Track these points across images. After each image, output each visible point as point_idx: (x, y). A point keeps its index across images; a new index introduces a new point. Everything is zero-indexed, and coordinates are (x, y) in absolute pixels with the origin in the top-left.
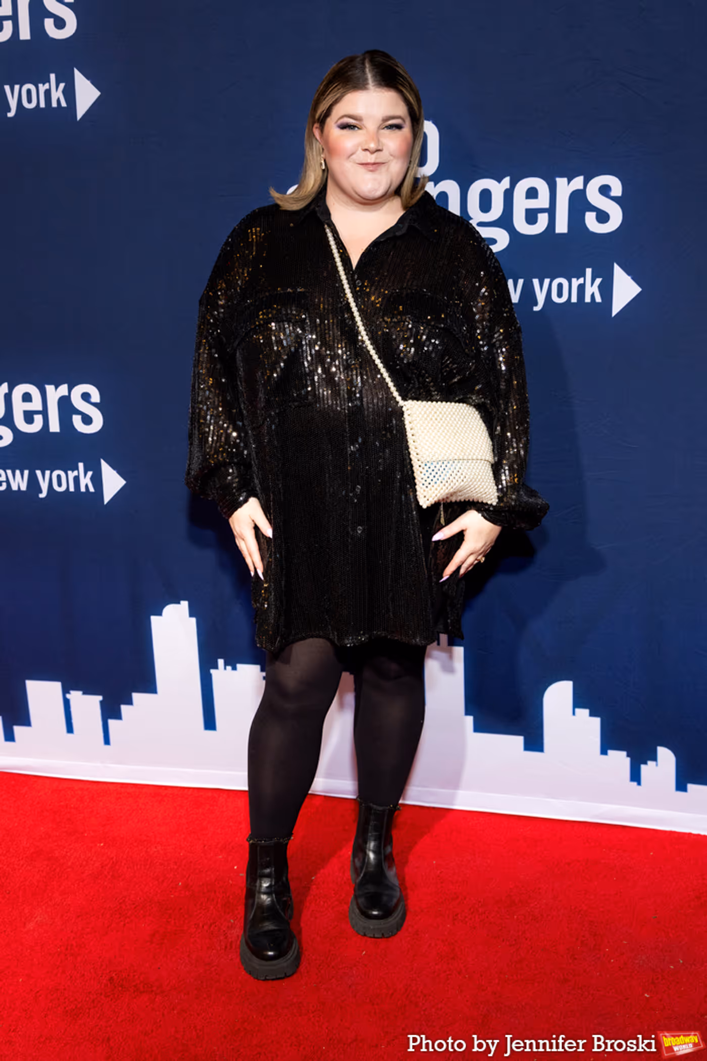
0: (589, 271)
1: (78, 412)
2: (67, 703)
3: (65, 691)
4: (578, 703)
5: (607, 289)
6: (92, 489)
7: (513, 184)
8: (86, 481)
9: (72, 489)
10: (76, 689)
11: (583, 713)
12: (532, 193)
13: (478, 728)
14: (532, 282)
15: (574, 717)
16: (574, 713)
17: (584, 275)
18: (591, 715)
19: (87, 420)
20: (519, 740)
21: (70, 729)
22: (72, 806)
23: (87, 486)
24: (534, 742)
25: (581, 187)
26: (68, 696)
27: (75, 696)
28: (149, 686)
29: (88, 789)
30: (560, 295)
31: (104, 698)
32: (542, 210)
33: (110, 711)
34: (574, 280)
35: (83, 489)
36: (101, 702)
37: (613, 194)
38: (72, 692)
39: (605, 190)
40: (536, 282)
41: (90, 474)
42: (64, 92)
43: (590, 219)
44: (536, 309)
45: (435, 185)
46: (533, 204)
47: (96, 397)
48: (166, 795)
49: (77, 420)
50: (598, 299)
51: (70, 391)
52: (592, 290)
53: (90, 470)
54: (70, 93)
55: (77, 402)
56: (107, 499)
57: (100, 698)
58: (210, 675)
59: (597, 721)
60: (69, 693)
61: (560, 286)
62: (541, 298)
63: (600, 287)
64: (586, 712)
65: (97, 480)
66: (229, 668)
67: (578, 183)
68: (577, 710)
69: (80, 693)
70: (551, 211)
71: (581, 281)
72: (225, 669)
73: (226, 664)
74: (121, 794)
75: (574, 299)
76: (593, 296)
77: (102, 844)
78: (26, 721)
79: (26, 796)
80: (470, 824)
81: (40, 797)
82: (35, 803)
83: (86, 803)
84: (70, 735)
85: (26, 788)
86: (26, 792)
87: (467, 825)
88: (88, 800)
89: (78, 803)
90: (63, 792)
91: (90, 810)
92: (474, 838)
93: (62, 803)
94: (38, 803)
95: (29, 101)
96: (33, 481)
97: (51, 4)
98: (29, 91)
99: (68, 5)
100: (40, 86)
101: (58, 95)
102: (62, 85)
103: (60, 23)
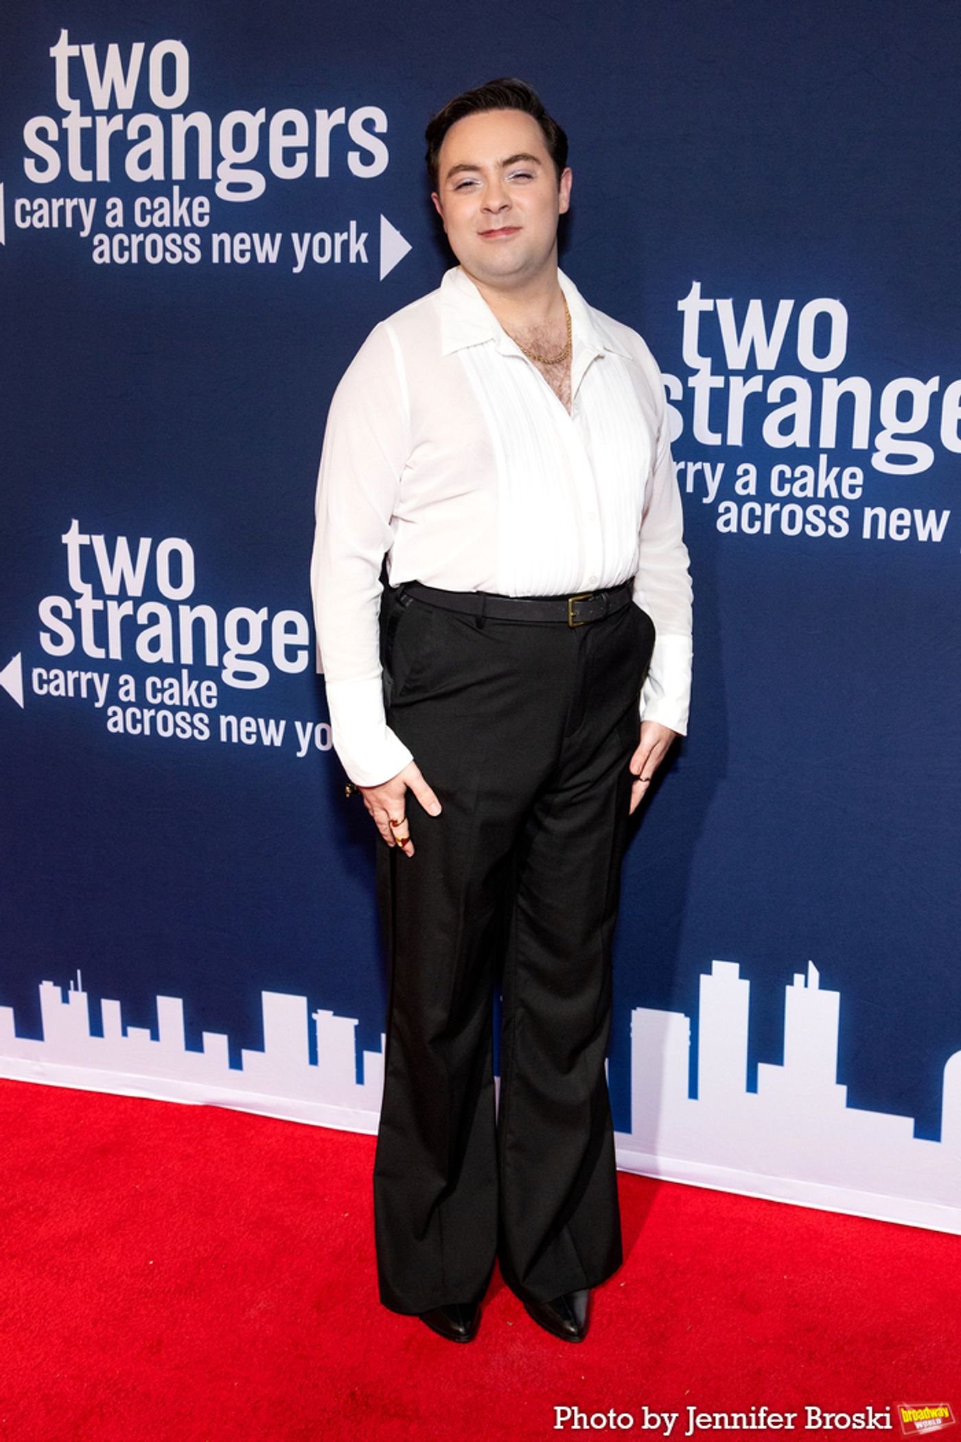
2: (312, 1025)
3: (312, 1009)
10: (325, 1007)
13: (853, 1102)
20: (908, 1123)
21: (314, 1060)
24: (929, 1128)
26: (314, 1016)
27: (324, 1017)
29: (330, 1140)
31: (360, 1022)
33: (368, 1040)
36: (356, 1027)
38: (319, 1011)
42: (365, 244)
45: (839, 383)
54: (373, 246)
57: (356, 1022)
60: (316, 1012)
69: (331, 1013)
77: (346, 1215)
78: (258, 1044)
79: (252, 1142)
80: (835, 1230)
81: (269, 1145)
82: (263, 1153)
83: (328, 1159)
84: (313, 1067)
85: (253, 1132)
86: (252, 1136)
87: (831, 1232)
88: (331, 1155)
89: (319, 1157)
90: (300, 1142)
91: (333, 1167)
92: (839, 1251)
93: (298, 1156)
94: (267, 1153)
95: (322, 254)
96: (291, 735)
97: (358, 134)
98: (322, 242)
99: (379, 136)
100: (337, 235)
101: (358, 247)
102: (364, 236)
103: (367, 158)
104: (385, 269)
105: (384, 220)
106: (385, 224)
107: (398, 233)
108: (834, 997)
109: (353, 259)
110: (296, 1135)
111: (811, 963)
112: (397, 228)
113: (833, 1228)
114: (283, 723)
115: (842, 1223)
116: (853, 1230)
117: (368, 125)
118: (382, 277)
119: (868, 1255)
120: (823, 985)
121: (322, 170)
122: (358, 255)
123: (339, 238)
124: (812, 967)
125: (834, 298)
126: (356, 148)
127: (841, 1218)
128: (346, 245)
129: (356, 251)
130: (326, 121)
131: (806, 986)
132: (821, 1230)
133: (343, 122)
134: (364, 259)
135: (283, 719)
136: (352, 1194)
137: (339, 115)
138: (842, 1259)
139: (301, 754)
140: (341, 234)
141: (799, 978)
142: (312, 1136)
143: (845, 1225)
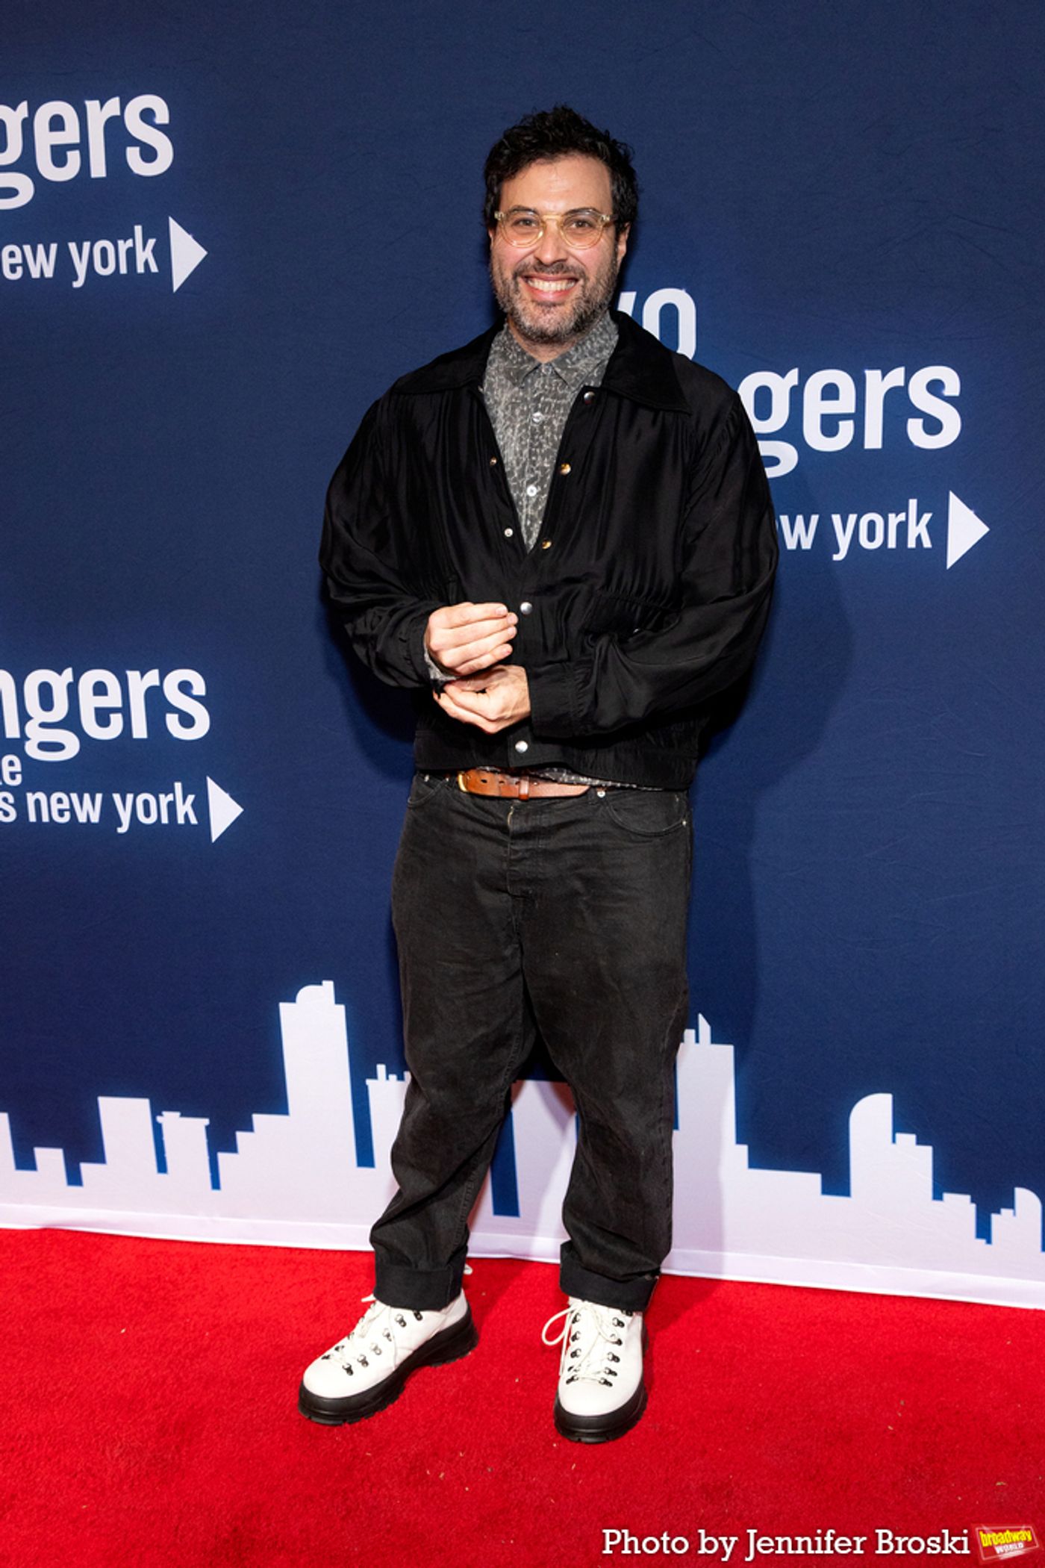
0: (913, 504)
1: (174, 710)
2: (157, 1129)
3: (156, 1111)
4: (900, 1125)
5: (939, 529)
6: (194, 821)
7: (803, 379)
8: (185, 809)
9: (165, 820)
10: (172, 1108)
11: (908, 1139)
12: (830, 392)
13: (755, 1162)
14: (831, 519)
15: (894, 1145)
16: (894, 1141)
17: (906, 510)
18: (919, 1142)
19: (187, 721)
20: (815, 1179)
21: (162, 1167)
22: (167, 1278)
23: (186, 816)
24: (837, 1182)
25: (902, 383)
26: (159, 1119)
27: (170, 1120)
28: (277, 1104)
29: (188, 1254)
30: (871, 537)
31: (211, 1121)
32: (845, 417)
33: (221, 1141)
34: (891, 516)
35: (181, 820)
36: (207, 1128)
37: (947, 392)
38: (165, 1113)
39: (935, 387)
40: (836, 519)
41: (191, 798)
42: (154, 251)
43: (915, 429)
44: (836, 557)
46: (832, 407)
47: (199, 687)
48: (301, 1263)
49: (172, 721)
50: (927, 543)
51: (162, 678)
52: (918, 531)
53: (191, 793)
54: (163, 253)
55: (173, 695)
56: (215, 835)
57: (206, 1121)
58: (366, 1087)
59: (927, 1151)
60: (161, 1115)
61: (872, 525)
62: (844, 541)
63: (929, 526)
64: (912, 1138)
65: (202, 807)
66: (393, 1077)
67: (896, 377)
68: (898, 1136)
69: (178, 1114)
70: (858, 418)
71: (902, 517)
72: (387, 1078)
73: (389, 1072)
74: (236, 1260)
75: (892, 544)
76: (919, 539)
78: (98, 1156)
79: (100, 1265)
80: (744, 1301)
81: (119, 1266)
82: (113, 1275)
83: (187, 1275)
84: (162, 1175)
85: (100, 1253)
86: (99, 1259)
87: (741, 1303)
88: (190, 1270)
89: (176, 1274)
90: (153, 1259)
91: (193, 1284)
92: (751, 1322)
93: (153, 1275)
94: (118, 1275)
95: (105, 264)
96: (108, 811)
97: (135, 126)
98: (104, 251)
99: (161, 128)
100: (120, 243)
101: (145, 256)
102: (151, 242)
103: (149, 154)
104: (179, 278)
105: (172, 223)
106: (174, 227)
107: (190, 237)
108: (728, 1051)
109: (141, 269)
110: (149, 1252)
111: (701, 1017)
112: (189, 232)
113: (742, 1298)
114: (99, 797)
115: (752, 1292)
116: (764, 1298)
117: (147, 116)
118: (175, 288)
119: (782, 1324)
120: (716, 1039)
121: (98, 169)
122: (146, 264)
123: (123, 246)
124: (701, 1019)
125: (680, 288)
126: (135, 142)
127: (750, 1286)
128: (131, 253)
129: (144, 260)
130: (99, 113)
131: (697, 1041)
132: (730, 1301)
133: (118, 113)
134: (154, 269)
135: (99, 792)
136: (216, 1312)
137: (113, 106)
138: (754, 1331)
139: (123, 830)
140: (125, 241)
141: (689, 1034)
142: (167, 1252)
143: (755, 1294)
